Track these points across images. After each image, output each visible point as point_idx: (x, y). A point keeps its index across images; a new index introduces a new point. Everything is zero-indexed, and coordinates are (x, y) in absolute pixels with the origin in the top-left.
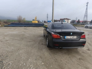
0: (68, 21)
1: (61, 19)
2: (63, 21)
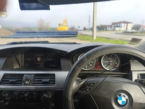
0: (127, 26)
1: (113, 24)
2: (117, 26)
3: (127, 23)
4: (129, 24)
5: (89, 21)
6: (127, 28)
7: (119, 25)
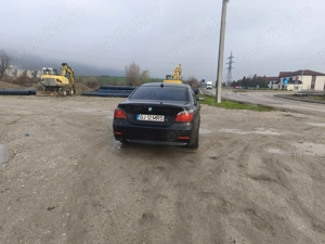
0: (314, 80)
1: (283, 75)
2: (291, 82)
3: (314, 75)
4: (318, 78)
5: (230, 68)
6: (313, 86)
7: (294, 78)
